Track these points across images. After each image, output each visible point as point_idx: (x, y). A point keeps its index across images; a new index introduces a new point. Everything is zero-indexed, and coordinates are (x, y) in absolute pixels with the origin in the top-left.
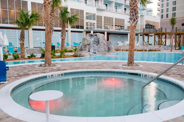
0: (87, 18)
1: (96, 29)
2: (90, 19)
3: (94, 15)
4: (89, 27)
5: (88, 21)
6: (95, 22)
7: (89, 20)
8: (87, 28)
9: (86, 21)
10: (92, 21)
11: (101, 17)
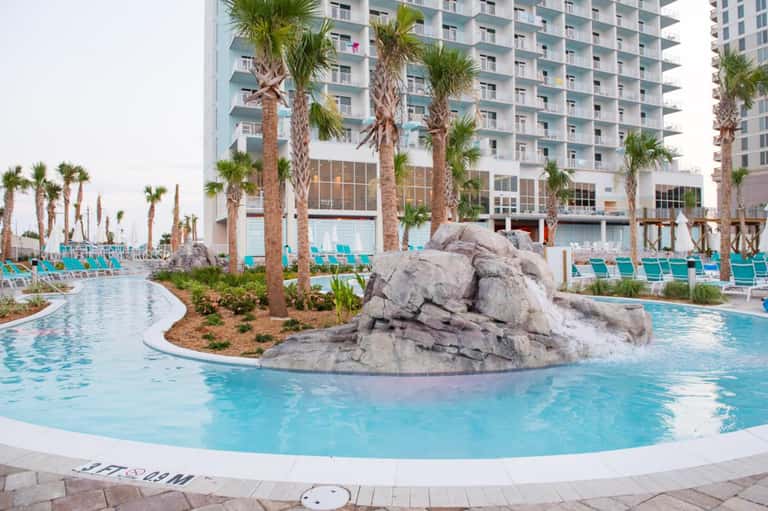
0: (497, 187)
1: (518, 215)
2: (505, 190)
3: (514, 179)
4: (501, 207)
5: (498, 194)
6: (516, 195)
7: (502, 192)
8: (497, 210)
9: (493, 194)
10: (509, 194)
11: (531, 182)
